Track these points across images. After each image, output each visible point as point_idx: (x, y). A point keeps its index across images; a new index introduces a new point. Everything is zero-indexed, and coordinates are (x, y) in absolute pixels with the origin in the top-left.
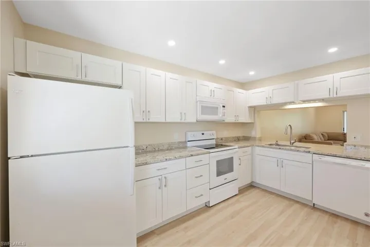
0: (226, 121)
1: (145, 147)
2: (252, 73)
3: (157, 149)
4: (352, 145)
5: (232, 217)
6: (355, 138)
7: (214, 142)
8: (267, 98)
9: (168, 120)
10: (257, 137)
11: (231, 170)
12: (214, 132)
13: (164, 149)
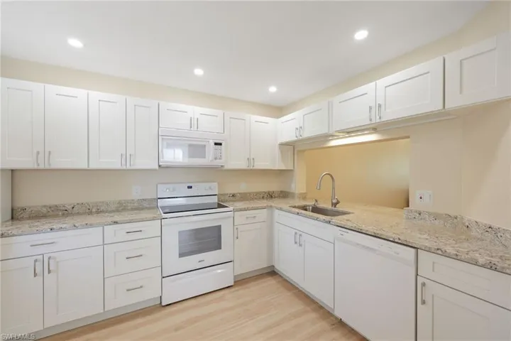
0: (226, 167)
1: (70, 207)
2: (273, 89)
3: (94, 210)
4: (416, 212)
5: (176, 330)
6: (421, 198)
7: (215, 200)
8: (297, 129)
9: (93, 166)
10: (297, 192)
11: (218, 246)
12: (215, 184)
13: (109, 209)
